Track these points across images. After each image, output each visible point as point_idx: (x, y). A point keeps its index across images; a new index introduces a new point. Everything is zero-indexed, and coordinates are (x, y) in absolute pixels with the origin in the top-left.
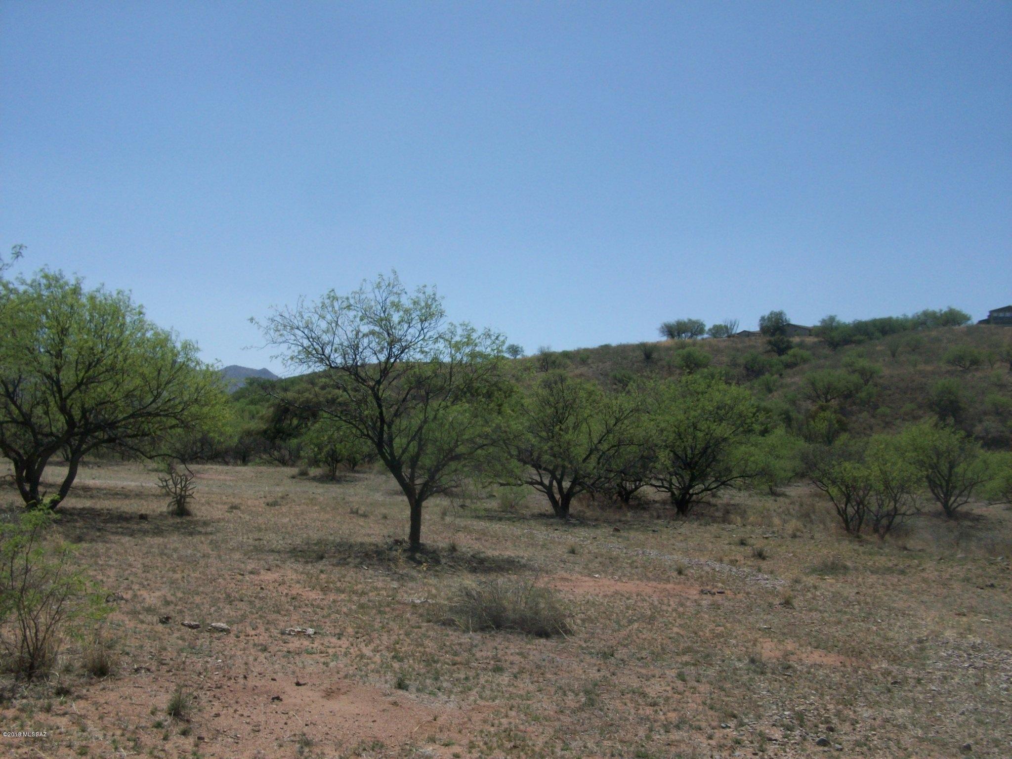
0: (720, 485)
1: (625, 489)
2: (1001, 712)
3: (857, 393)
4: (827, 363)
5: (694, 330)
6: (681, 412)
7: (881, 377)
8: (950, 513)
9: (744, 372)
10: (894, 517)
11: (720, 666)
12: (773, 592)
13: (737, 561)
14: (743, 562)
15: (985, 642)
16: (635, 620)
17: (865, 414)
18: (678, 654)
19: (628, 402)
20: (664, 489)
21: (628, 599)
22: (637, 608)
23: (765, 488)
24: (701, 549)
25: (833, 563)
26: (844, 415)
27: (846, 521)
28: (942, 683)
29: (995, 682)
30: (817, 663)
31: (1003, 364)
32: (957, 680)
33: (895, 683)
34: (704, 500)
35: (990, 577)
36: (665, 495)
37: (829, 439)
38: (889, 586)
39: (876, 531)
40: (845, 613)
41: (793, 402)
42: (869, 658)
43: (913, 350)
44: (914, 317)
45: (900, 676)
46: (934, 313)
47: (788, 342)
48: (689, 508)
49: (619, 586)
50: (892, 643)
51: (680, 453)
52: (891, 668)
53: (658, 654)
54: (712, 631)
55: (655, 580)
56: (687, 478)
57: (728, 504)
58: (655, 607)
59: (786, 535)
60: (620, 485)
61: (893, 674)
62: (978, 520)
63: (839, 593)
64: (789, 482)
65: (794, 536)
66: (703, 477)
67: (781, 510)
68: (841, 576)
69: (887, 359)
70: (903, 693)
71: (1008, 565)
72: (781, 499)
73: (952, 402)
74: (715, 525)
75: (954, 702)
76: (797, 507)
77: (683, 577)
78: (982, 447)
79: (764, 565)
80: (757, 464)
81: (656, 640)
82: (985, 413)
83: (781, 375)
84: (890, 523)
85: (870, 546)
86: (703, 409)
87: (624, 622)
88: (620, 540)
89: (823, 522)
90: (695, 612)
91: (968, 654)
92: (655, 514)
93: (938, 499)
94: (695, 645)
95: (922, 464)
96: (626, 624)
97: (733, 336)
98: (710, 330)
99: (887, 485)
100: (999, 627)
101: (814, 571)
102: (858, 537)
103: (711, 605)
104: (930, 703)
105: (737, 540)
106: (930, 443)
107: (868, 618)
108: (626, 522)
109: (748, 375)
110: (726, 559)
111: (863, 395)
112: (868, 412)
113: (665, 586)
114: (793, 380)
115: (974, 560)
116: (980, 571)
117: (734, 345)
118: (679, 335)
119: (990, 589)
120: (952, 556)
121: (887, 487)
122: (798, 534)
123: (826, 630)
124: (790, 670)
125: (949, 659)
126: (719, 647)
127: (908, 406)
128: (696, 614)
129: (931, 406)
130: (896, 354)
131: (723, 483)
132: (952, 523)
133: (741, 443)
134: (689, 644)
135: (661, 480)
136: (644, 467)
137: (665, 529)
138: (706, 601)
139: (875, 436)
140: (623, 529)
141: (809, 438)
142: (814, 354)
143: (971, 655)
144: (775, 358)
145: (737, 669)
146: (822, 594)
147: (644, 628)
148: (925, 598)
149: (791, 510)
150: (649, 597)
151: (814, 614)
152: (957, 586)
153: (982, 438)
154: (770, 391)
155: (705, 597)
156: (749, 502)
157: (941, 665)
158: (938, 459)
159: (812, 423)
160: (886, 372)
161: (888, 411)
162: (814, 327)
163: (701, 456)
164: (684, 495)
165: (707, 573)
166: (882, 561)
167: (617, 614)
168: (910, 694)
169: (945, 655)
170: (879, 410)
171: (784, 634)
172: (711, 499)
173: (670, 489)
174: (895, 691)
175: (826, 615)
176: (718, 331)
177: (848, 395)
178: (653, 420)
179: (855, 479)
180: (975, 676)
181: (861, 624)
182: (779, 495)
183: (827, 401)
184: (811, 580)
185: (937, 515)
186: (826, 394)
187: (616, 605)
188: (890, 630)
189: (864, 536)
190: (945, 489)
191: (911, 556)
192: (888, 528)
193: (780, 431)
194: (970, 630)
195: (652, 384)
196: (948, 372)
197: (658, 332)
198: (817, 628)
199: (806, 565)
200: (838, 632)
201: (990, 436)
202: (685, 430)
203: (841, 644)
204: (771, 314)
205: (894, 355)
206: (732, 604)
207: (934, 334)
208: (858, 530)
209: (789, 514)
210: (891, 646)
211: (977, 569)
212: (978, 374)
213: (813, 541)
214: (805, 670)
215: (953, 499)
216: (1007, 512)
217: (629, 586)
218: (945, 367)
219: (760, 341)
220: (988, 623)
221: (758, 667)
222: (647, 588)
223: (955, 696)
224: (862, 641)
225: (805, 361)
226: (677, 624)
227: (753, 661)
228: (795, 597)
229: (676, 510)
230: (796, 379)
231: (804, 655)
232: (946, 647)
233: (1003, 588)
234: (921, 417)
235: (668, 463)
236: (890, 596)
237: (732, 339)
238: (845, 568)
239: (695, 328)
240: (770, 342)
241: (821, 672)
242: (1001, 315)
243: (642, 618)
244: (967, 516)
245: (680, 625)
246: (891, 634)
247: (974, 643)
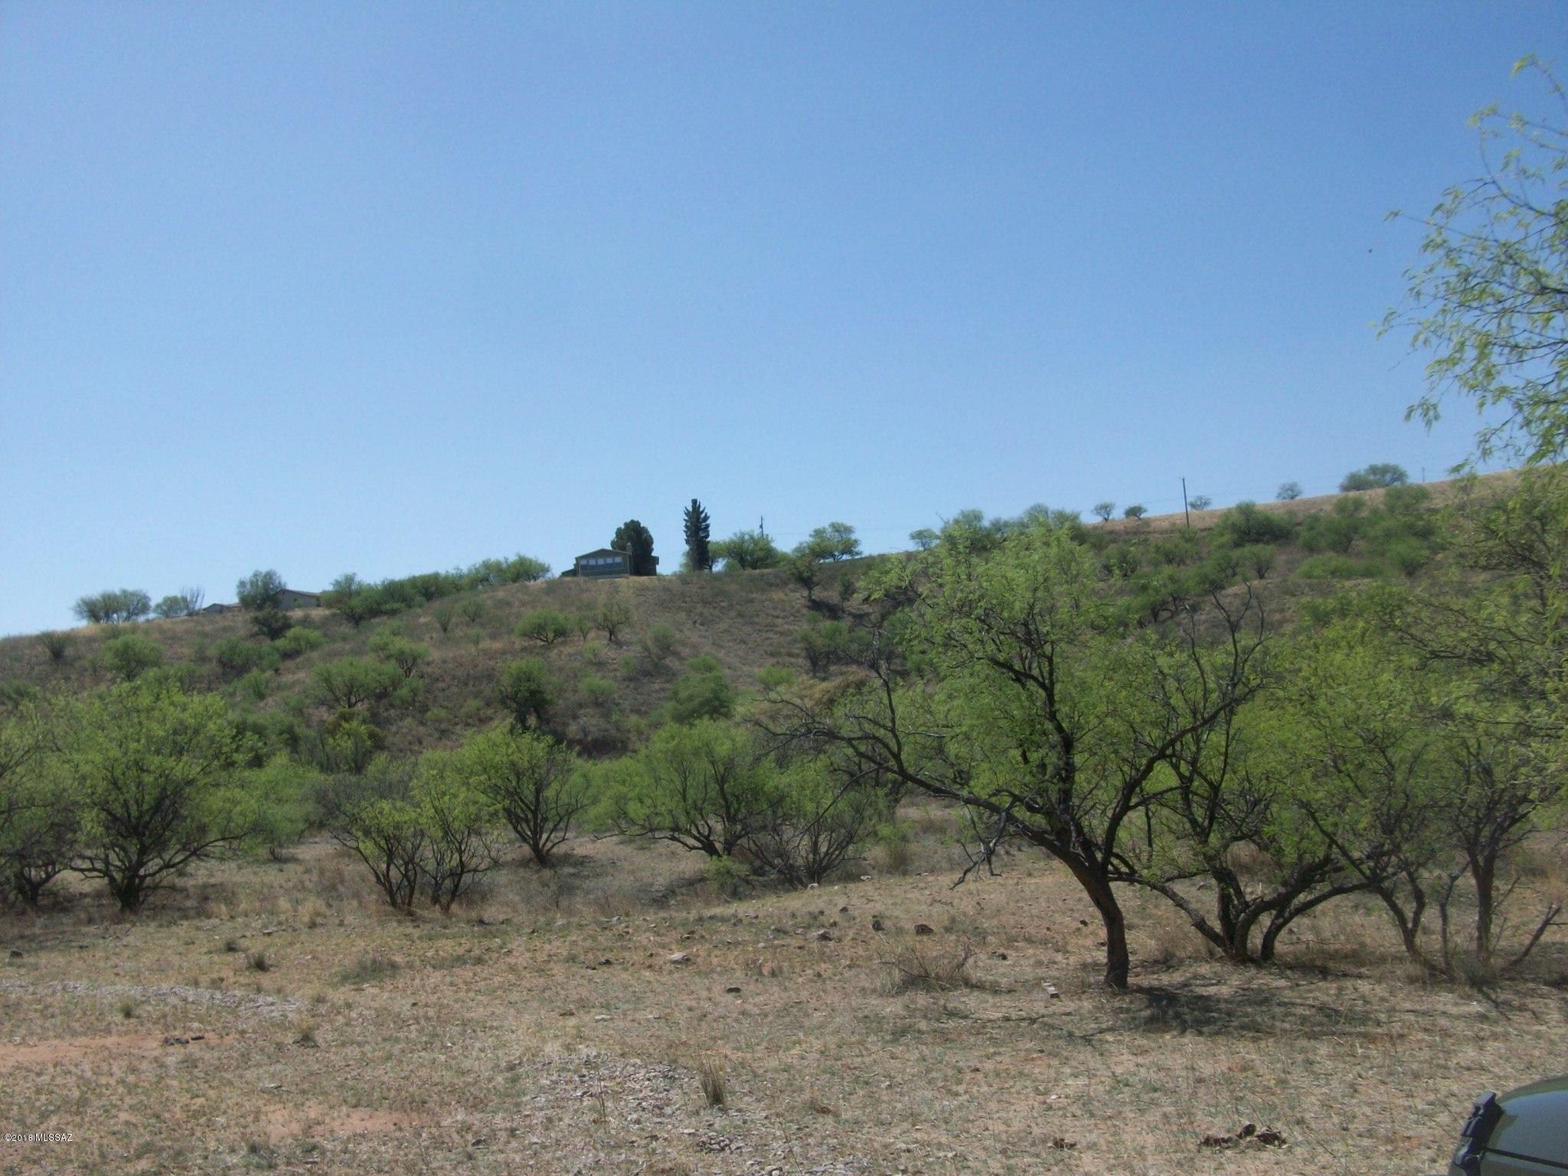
0: (190, 856)
1: (29, 881)
2: (633, 1158)
3: (395, 689)
4: (347, 647)
5: (132, 608)
6: (114, 744)
7: (428, 664)
8: (542, 859)
9: (219, 670)
10: (461, 875)
11: (200, 1169)
12: (283, 1025)
13: (222, 980)
14: (232, 980)
15: (603, 1052)
16: (53, 1112)
17: (408, 721)
18: (128, 1160)
19: (21, 737)
20: (95, 874)
21: (39, 1074)
22: (55, 1089)
23: (263, 852)
24: (161, 968)
25: (374, 961)
26: (378, 725)
27: (391, 893)
28: (547, 1129)
29: (621, 1115)
30: (359, 1131)
31: (600, 633)
32: (567, 1121)
33: (478, 1142)
34: (165, 883)
35: (604, 950)
36: (100, 883)
37: (358, 767)
38: (461, 986)
39: (436, 900)
40: (397, 1040)
41: (299, 711)
42: (437, 1109)
43: (473, 620)
44: (470, 570)
45: (485, 1131)
46: (498, 564)
47: (285, 617)
48: (141, 899)
49: (24, 1055)
50: (470, 1079)
51: (119, 811)
52: (470, 1119)
53: (94, 1165)
54: (186, 1108)
55: (85, 1034)
56: (133, 849)
57: (205, 886)
58: (87, 1082)
59: (298, 925)
60: (20, 876)
61: (475, 1128)
62: (582, 864)
63: (385, 1009)
64: (300, 838)
65: (313, 925)
66: (161, 844)
67: (290, 884)
68: (387, 980)
69: (435, 635)
70: (491, 1158)
71: (627, 927)
72: (290, 867)
73: (533, 693)
74: (185, 923)
75: (565, 1157)
76: (315, 877)
77: (133, 1020)
78: (579, 755)
79: (265, 980)
80: (245, 816)
81: (90, 1141)
82: (580, 706)
83: (277, 670)
84: (456, 887)
85: (429, 926)
86: (149, 738)
87: (33, 1118)
88: (23, 971)
89: (357, 895)
90: (155, 1080)
91: (580, 1076)
92: (83, 916)
93: (525, 840)
94: (157, 1138)
95: (496, 789)
96: (37, 1122)
97: (197, 613)
98: (158, 606)
99: (447, 831)
100: (621, 1024)
101: (345, 979)
102: (411, 914)
103: (183, 1062)
104: (531, 1166)
105: (221, 945)
106: (505, 759)
107: (432, 1043)
108: (32, 938)
109: (224, 674)
110: (204, 980)
111: (404, 692)
112: (413, 716)
113: (102, 1042)
114: (296, 677)
115: (580, 926)
116: (589, 943)
117: (199, 628)
118: (108, 616)
119: (605, 968)
120: (547, 925)
121: (446, 833)
122: (319, 920)
123: (368, 1074)
124: (315, 1153)
125: (554, 1089)
126: (198, 1134)
127: (473, 704)
128: (159, 1082)
129: (504, 701)
130: (449, 628)
131: (194, 853)
132: (547, 873)
133: (217, 785)
134: (148, 1138)
135: (90, 859)
136: (59, 839)
137: (101, 941)
138: (174, 1056)
139: (428, 754)
140: (28, 951)
141: (327, 767)
142: (326, 635)
143: (584, 1076)
144: (266, 644)
145: (229, 1168)
146: (360, 1015)
147: (68, 1124)
148: (514, 996)
149: (307, 883)
150: (76, 1065)
151: (348, 1050)
152: (558, 970)
153: (580, 742)
154: (261, 696)
155: (171, 1049)
156: (238, 879)
157: (543, 1100)
158: (518, 780)
159: (331, 741)
160: (435, 655)
161: (443, 713)
162: (324, 592)
163: (154, 813)
164: (131, 879)
165: (175, 1007)
166: (448, 947)
167: (20, 1107)
168: (501, 1157)
169: (548, 1083)
170: (429, 714)
171: (304, 1092)
172: (177, 881)
173: (106, 873)
174: (479, 1155)
175: (367, 1048)
176: (172, 606)
177: (382, 695)
178: (68, 762)
179: (398, 826)
180: (592, 1109)
181: (423, 1054)
182: (286, 861)
183: (350, 706)
184: (339, 995)
185: (524, 863)
186: (348, 695)
187: (17, 1089)
188: (465, 1057)
189: (419, 912)
190: (532, 824)
191: (491, 932)
192: (454, 893)
193: (281, 759)
194: (581, 1037)
195: (61, 701)
196: (524, 649)
197: (72, 613)
198: (355, 1073)
199: (333, 971)
200: (387, 1074)
201: (589, 738)
202: (124, 774)
203: (393, 1093)
204: (255, 575)
205: (445, 630)
206: (216, 1054)
207: (501, 594)
208: (409, 904)
209: (304, 888)
210: (469, 1084)
211: (584, 940)
212: (567, 650)
213: (342, 930)
214: (339, 1148)
215: (545, 836)
216: (621, 846)
217: (42, 1052)
218: (519, 643)
219: (240, 619)
220: (604, 1020)
221: (262, 1157)
222: (71, 1050)
223: (566, 1146)
224: (424, 1083)
225: (313, 646)
226: (126, 1107)
227: (254, 1149)
228: (318, 1026)
229: (119, 905)
230: (301, 675)
231: (337, 1123)
232: (548, 1070)
233: (623, 963)
234: (491, 719)
235: (99, 830)
236: (463, 1001)
237: (195, 618)
238: (394, 966)
239: (134, 604)
240: (256, 620)
241: (364, 1147)
242: (592, 562)
243: (64, 1106)
244: (567, 859)
245: (131, 1107)
246: (467, 1064)
247: (588, 1056)
